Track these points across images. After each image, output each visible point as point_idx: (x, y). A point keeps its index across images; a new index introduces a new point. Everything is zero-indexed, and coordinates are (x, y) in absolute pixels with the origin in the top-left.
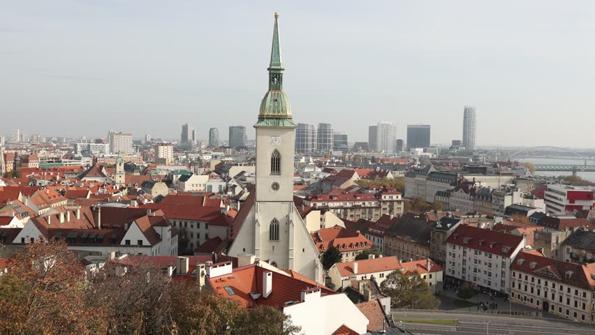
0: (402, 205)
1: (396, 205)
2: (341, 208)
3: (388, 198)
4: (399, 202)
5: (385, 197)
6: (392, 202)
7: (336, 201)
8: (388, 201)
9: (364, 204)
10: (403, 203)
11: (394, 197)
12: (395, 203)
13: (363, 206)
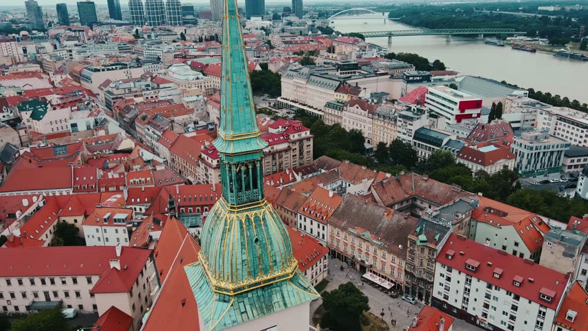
0: (311, 142)
1: (305, 143)
3: (296, 137)
4: (308, 139)
6: (301, 141)
8: (297, 140)
9: (273, 148)
10: (312, 140)
11: (303, 135)
12: (304, 141)
13: (272, 151)
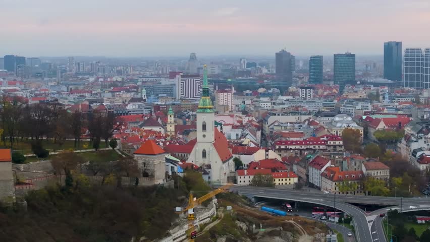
2: (298, 149)
3: (332, 143)
4: (341, 146)
5: (330, 143)
6: (335, 146)
7: (294, 145)
8: (332, 145)
9: (314, 147)
10: (344, 147)
11: (337, 143)
12: (337, 147)
13: (313, 148)
